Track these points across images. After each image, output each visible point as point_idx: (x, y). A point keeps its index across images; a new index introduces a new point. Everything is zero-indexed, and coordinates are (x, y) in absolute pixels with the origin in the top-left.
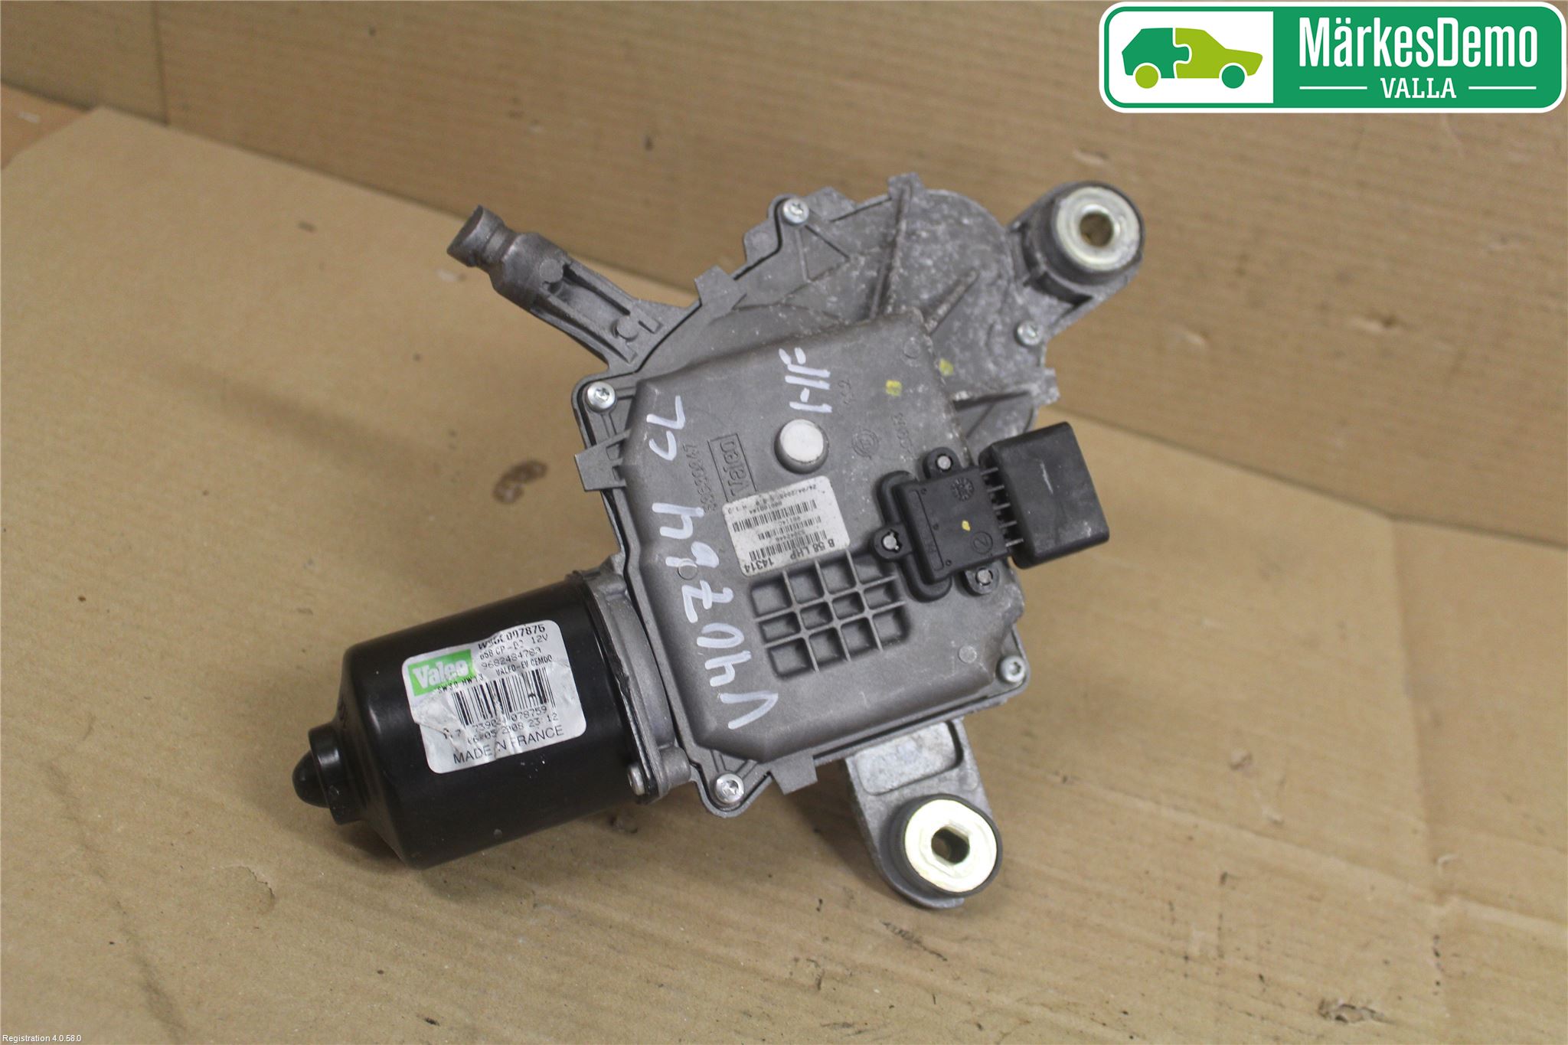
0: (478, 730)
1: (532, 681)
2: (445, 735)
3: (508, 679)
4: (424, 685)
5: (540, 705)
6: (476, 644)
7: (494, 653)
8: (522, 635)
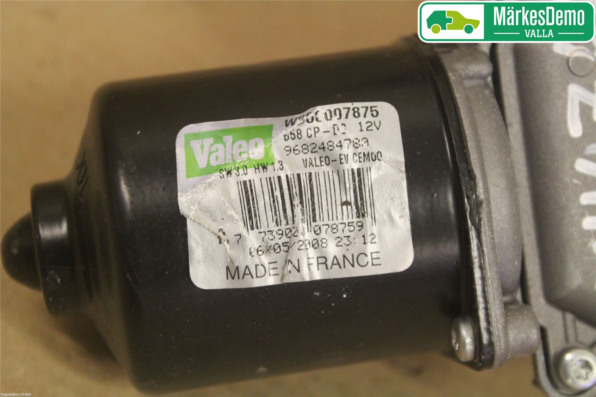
0: (266, 238)
1: (349, 184)
2: (219, 237)
3: (317, 174)
4: (202, 163)
5: (355, 220)
6: (283, 119)
7: (304, 134)
8: (347, 117)
